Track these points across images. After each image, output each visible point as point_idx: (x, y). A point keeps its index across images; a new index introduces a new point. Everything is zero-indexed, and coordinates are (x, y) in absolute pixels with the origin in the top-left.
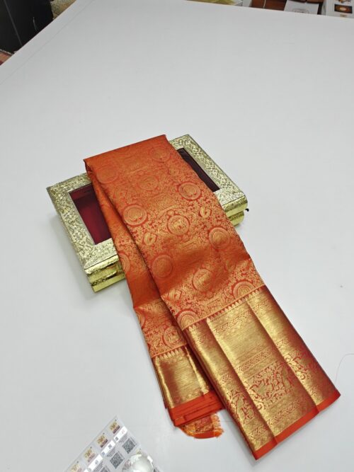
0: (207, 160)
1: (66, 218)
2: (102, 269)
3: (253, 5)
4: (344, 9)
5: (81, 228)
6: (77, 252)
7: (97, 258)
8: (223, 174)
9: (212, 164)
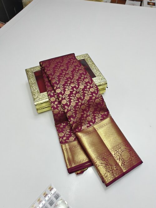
1: (31, 82)
2: (41, 103)
4: (152, 4)
5: (36, 86)
6: (33, 95)
7: (40, 99)
8: (99, 71)
9: (95, 66)
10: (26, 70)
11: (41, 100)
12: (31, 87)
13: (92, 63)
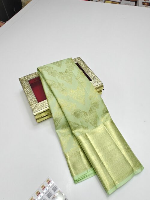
1: (26, 91)
2: (41, 113)
4: (146, 4)
6: (30, 106)
8: (94, 74)
9: (89, 70)
11: (39, 109)
12: (27, 98)
13: (85, 67)
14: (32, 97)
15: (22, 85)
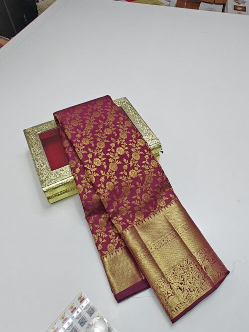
0: (137, 116)
1: (34, 152)
2: (54, 188)
3: (178, 6)
4: (240, 9)
5: (43, 159)
6: (39, 175)
7: (51, 180)
8: (147, 126)
9: (139, 119)
10: (25, 131)
11: (53, 182)
12: (34, 162)
13: (133, 113)
14: (42, 161)
15: (27, 141)
